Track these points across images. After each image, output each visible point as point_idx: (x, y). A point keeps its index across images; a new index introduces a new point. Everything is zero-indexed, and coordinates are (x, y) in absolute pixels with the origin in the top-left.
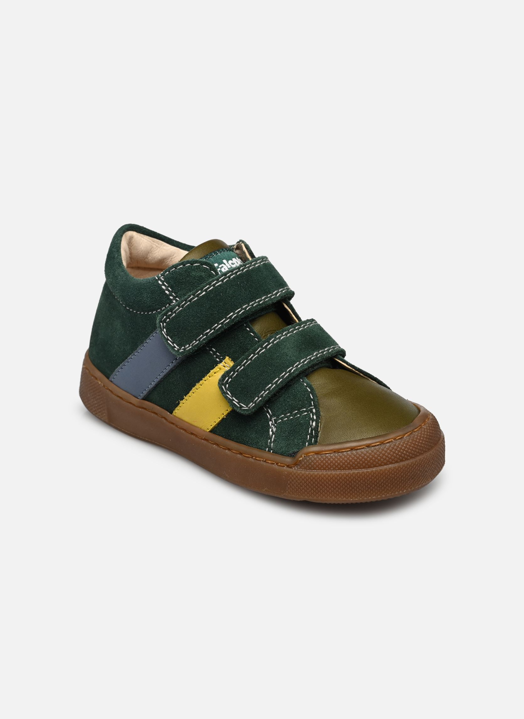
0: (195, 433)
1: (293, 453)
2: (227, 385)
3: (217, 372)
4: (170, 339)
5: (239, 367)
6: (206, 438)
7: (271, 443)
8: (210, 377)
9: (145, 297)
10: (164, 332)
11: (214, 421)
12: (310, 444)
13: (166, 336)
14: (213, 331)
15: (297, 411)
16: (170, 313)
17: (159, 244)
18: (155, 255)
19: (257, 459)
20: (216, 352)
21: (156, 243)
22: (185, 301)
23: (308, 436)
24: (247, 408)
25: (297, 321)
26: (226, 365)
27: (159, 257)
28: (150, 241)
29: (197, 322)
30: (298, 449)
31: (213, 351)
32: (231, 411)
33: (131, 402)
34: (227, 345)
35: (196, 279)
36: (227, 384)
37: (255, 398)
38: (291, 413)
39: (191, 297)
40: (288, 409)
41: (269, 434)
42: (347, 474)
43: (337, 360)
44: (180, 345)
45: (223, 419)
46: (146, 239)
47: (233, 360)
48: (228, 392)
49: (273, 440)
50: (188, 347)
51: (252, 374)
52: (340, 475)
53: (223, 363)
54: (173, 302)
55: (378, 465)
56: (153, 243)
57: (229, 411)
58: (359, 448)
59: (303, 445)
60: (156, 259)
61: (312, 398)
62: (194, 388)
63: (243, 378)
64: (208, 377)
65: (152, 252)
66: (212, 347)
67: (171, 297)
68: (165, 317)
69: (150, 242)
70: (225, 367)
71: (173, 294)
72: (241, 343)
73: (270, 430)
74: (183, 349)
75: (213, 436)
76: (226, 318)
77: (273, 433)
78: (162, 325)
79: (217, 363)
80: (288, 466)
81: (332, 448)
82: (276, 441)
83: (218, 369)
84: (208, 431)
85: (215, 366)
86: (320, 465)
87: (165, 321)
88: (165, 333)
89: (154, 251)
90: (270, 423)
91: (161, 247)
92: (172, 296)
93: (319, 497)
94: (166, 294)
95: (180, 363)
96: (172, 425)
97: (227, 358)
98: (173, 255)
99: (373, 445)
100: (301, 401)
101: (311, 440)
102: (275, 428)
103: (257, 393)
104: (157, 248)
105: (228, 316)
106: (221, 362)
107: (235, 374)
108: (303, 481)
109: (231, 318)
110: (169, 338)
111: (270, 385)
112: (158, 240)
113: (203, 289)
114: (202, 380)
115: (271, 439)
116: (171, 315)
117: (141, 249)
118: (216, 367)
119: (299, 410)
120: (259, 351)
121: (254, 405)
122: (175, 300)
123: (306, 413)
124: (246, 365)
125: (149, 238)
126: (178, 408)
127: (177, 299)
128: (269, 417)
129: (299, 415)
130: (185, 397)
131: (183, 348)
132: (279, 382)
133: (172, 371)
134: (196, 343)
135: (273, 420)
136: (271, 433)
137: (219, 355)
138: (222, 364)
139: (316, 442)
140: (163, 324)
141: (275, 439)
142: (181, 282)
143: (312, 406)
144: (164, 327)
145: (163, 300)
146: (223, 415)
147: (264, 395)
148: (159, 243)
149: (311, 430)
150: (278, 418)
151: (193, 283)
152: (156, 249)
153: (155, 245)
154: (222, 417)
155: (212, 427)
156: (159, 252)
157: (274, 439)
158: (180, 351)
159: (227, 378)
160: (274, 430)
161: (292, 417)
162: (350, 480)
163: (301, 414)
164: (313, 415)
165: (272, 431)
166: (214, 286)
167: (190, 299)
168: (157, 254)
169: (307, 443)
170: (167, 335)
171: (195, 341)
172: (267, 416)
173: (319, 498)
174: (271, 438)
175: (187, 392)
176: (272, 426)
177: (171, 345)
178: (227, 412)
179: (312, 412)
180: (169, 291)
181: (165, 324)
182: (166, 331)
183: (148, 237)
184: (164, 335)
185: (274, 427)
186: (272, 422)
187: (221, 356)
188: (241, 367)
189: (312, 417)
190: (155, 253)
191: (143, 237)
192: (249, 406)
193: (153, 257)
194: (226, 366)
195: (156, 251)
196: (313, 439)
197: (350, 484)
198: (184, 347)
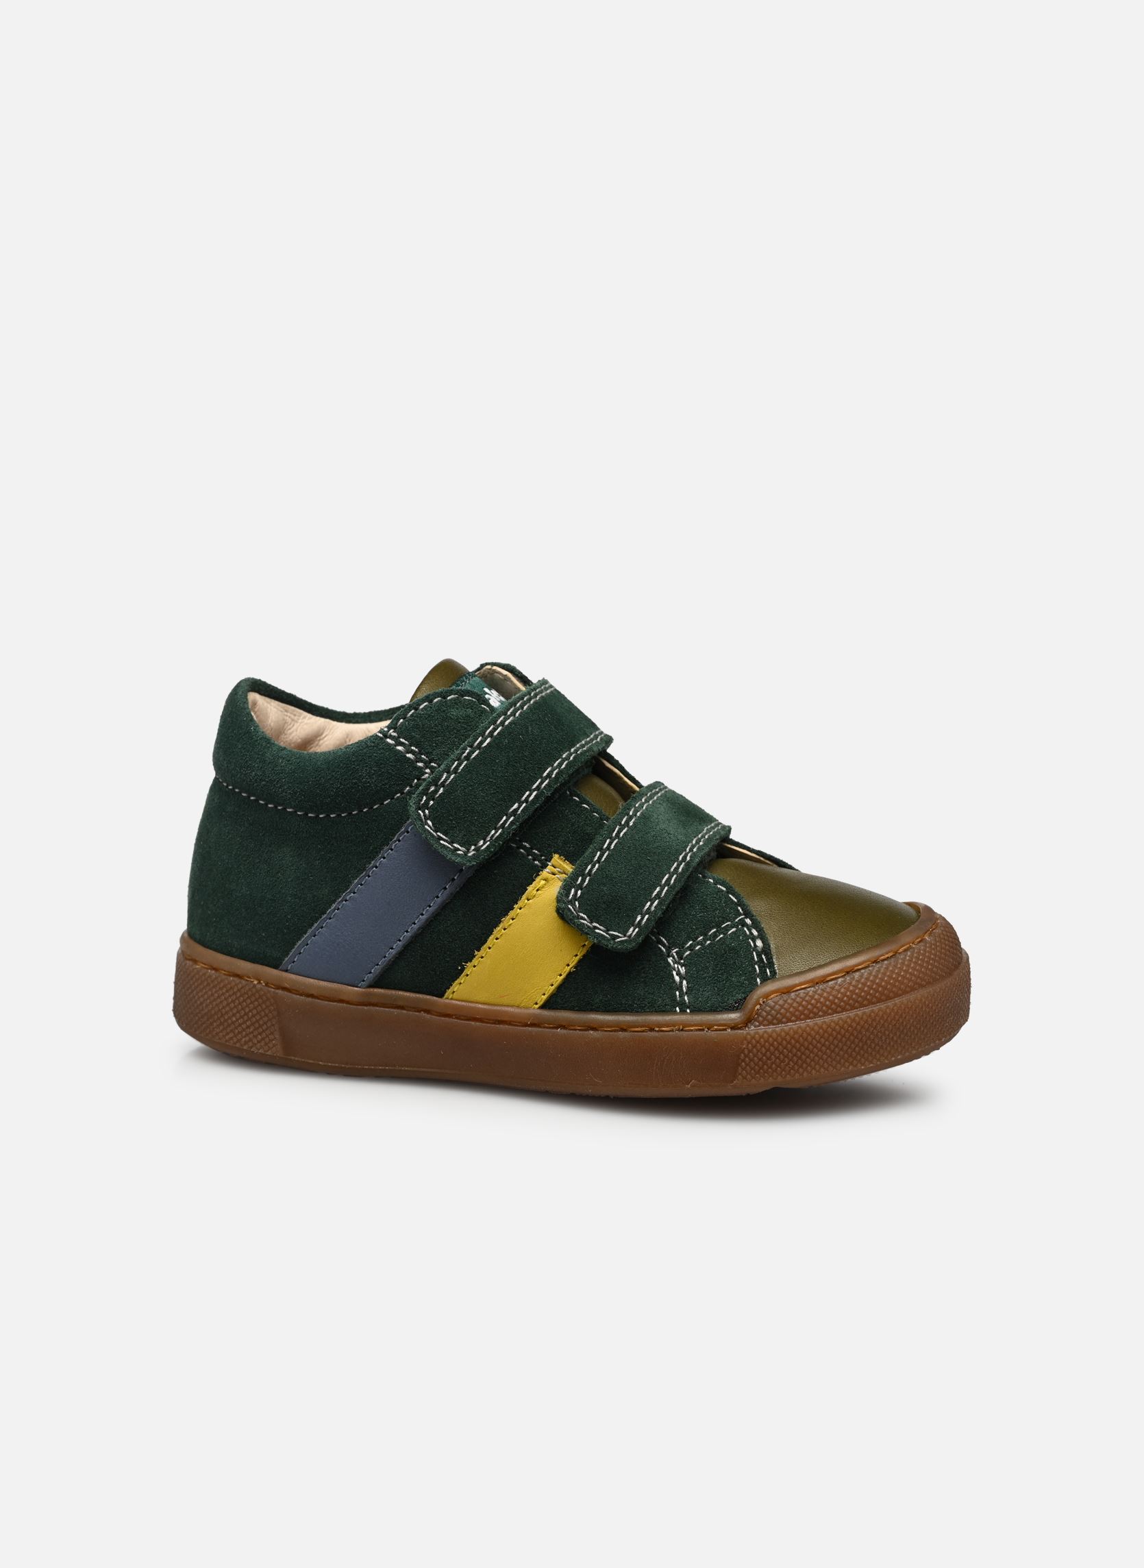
0: (505, 1019)
1: (736, 1003)
2: (577, 903)
3: (543, 887)
4: (444, 837)
5: (589, 867)
6: (535, 1022)
7: (681, 995)
8: (528, 900)
9: (364, 775)
10: (429, 826)
11: (550, 982)
12: (765, 979)
13: (435, 834)
14: (524, 805)
15: (715, 930)
16: (433, 788)
17: (295, 715)
18: (291, 738)
19: (663, 1031)
20: (532, 848)
21: (291, 713)
22: (458, 760)
23: (756, 967)
24: (626, 938)
25: (637, 789)
26: (556, 870)
27: (299, 740)
28: (282, 709)
29: (491, 794)
30: (743, 993)
31: (524, 848)
32: (584, 956)
33: (342, 998)
34: (549, 832)
35: (459, 723)
36: (576, 900)
37: (636, 918)
38: (705, 935)
39: (467, 751)
40: (697, 929)
41: (674, 980)
42: (853, 1018)
43: (729, 846)
44: (467, 845)
45: (570, 974)
46: (275, 707)
47: (570, 858)
48: (582, 915)
49: (685, 990)
50: (484, 844)
51: (619, 874)
52: (840, 1022)
53: (549, 868)
54: (426, 773)
55: (900, 992)
56: (286, 713)
57: (582, 954)
58: (860, 967)
59: (750, 983)
60: (292, 745)
61: (736, 900)
62: (498, 929)
63: (604, 885)
64: (526, 901)
65: (285, 732)
66: (521, 841)
67: (420, 764)
68: (425, 798)
69: (281, 711)
70: (554, 874)
71: (423, 756)
72: (573, 825)
73: (674, 973)
74: (473, 850)
75: (547, 1013)
76: (541, 777)
77: (682, 978)
78: (422, 814)
79: (537, 871)
80: (732, 1028)
81: (813, 977)
82: (692, 990)
83: (543, 882)
84: (537, 1006)
85: (536, 877)
86: (798, 1010)
87: (426, 806)
88: (431, 828)
89: (290, 729)
90: (670, 960)
91: (300, 721)
92: (422, 761)
93: (803, 1073)
94: (409, 759)
95: (462, 885)
96: (447, 1019)
97: (556, 856)
98: (322, 734)
99: (882, 957)
100: (717, 909)
101: (763, 972)
102: (682, 967)
103: (638, 908)
104: (293, 723)
105: (545, 774)
106: (544, 866)
107: (587, 881)
108: (772, 1048)
109: (550, 777)
110: (442, 835)
111: (658, 889)
112: (293, 708)
113: (485, 733)
114: (513, 909)
115: (680, 988)
116: (436, 791)
117: (270, 725)
118: (538, 879)
119: (718, 926)
120: (618, 831)
121: (637, 930)
122: (429, 768)
123: (734, 930)
124: (603, 860)
125: (279, 705)
126: (462, 979)
127: (433, 764)
128: (664, 950)
129: (721, 936)
130: (476, 952)
131: (473, 847)
132: (672, 882)
133: (444, 907)
134: (498, 834)
135: (675, 954)
136: (677, 978)
137: (538, 855)
138: (547, 870)
139: (774, 973)
140: (424, 812)
141: (690, 985)
142: (435, 732)
143: (740, 915)
144: (426, 818)
145: (403, 772)
146: (569, 967)
147: (653, 909)
148: (295, 713)
149: (757, 955)
150: (683, 947)
151: (457, 731)
152: (292, 725)
153: (290, 717)
154: (566, 973)
155: (544, 998)
156: (297, 731)
157: (688, 988)
158: (470, 855)
159: (573, 890)
160: (683, 970)
161: (708, 942)
162: (859, 1027)
163: (725, 932)
164: (750, 930)
165: (679, 974)
166: (503, 726)
167: (465, 754)
168: (293, 734)
169: (758, 980)
170: (436, 832)
171: (493, 832)
172: (660, 949)
173: (805, 1074)
174: (682, 987)
175: (480, 941)
176: (676, 966)
177: (448, 847)
178: (578, 958)
179: (744, 924)
180: (412, 752)
181: (427, 811)
182: (433, 824)
183: (277, 702)
184: (430, 832)
185: (680, 967)
186: (674, 958)
187: (542, 856)
188: (593, 866)
189: (748, 933)
190: (291, 734)
191: (269, 703)
192: (629, 933)
193: (286, 741)
194: (557, 872)
195: (292, 730)
196: (768, 970)
197: (860, 1036)
198: (475, 845)
